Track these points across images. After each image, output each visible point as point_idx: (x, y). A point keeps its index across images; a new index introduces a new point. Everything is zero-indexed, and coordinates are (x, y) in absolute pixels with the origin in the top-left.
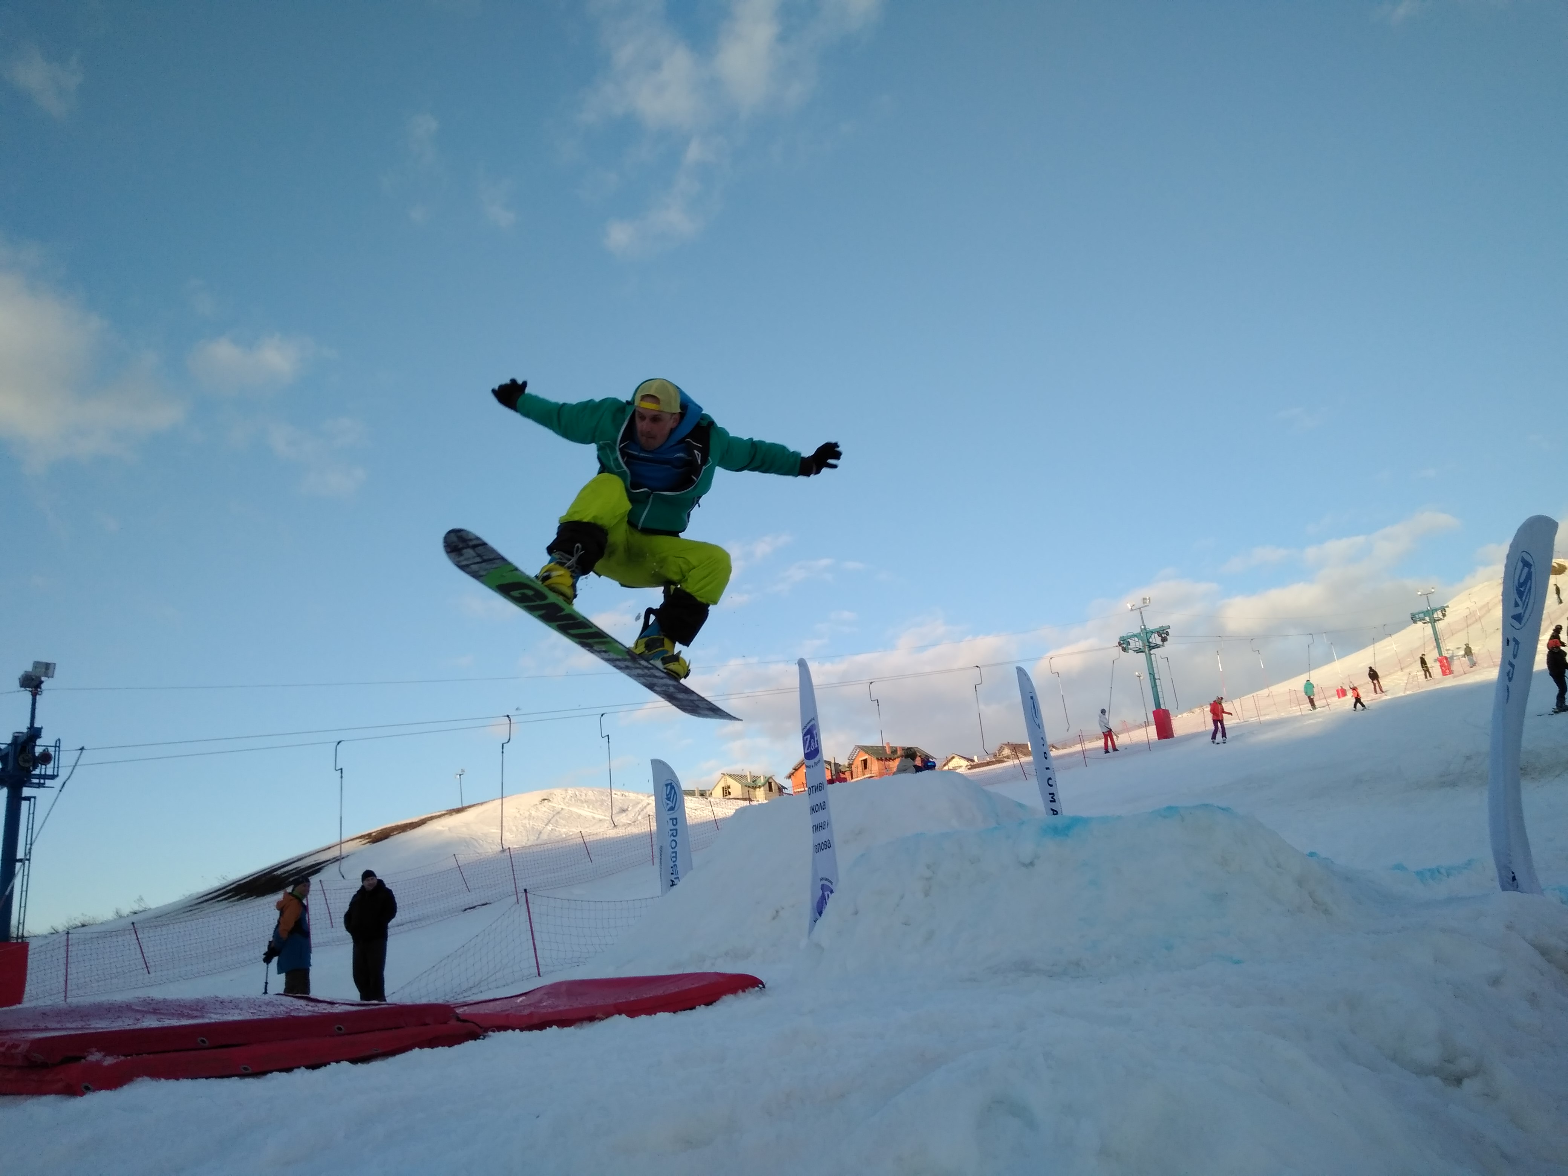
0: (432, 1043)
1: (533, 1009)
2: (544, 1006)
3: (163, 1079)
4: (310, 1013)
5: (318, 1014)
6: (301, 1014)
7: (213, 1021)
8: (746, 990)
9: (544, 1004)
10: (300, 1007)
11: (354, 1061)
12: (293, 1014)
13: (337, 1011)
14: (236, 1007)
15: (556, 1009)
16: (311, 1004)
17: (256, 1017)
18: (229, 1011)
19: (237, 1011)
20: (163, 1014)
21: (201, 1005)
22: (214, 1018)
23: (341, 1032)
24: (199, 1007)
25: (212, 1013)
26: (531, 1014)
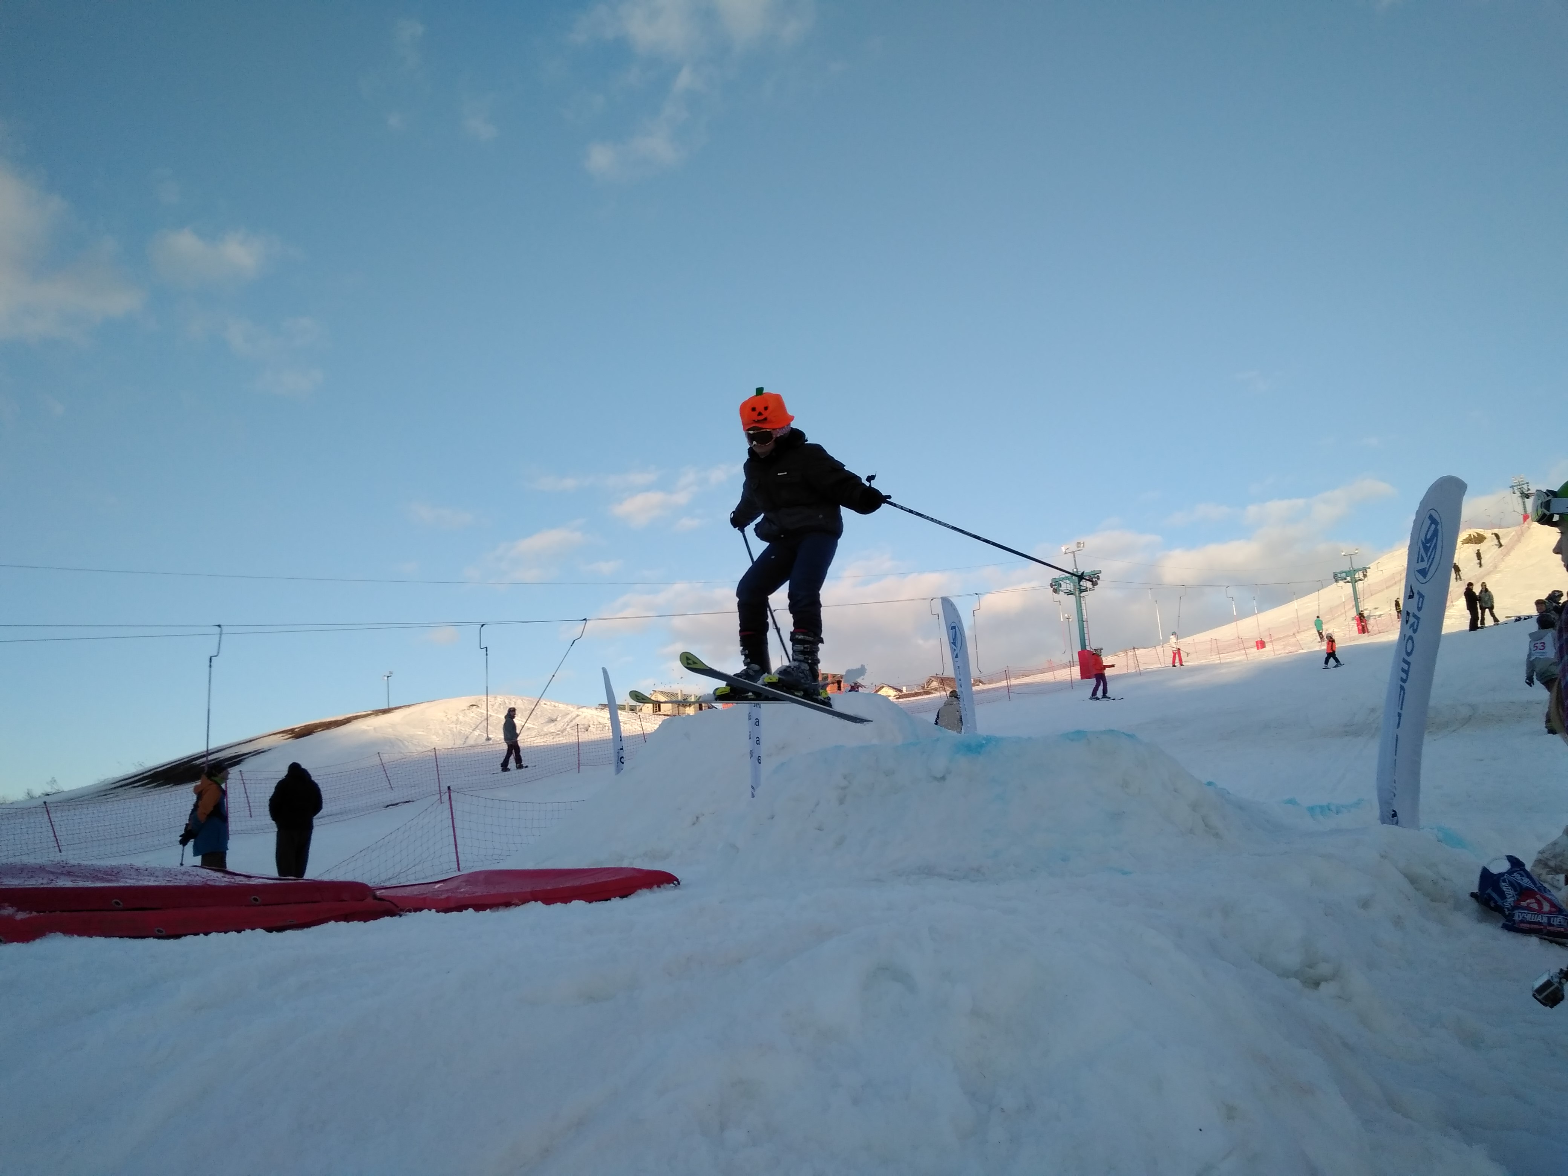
0: (347, 917)
1: (450, 894)
2: (461, 892)
3: (76, 936)
4: (227, 883)
5: (236, 885)
6: (217, 884)
7: (129, 885)
8: (662, 886)
9: (462, 890)
10: (216, 878)
11: (270, 930)
12: (209, 883)
13: (253, 883)
14: (152, 874)
15: (474, 895)
16: (228, 876)
17: (170, 884)
18: (144, 877)
19: (152, 879)
20: (78, 876)
21: (116, 871)
22: (130, 882)
23: (257, 903)
24: (114, 872)
25: (127, 878)
26: (448, 898)
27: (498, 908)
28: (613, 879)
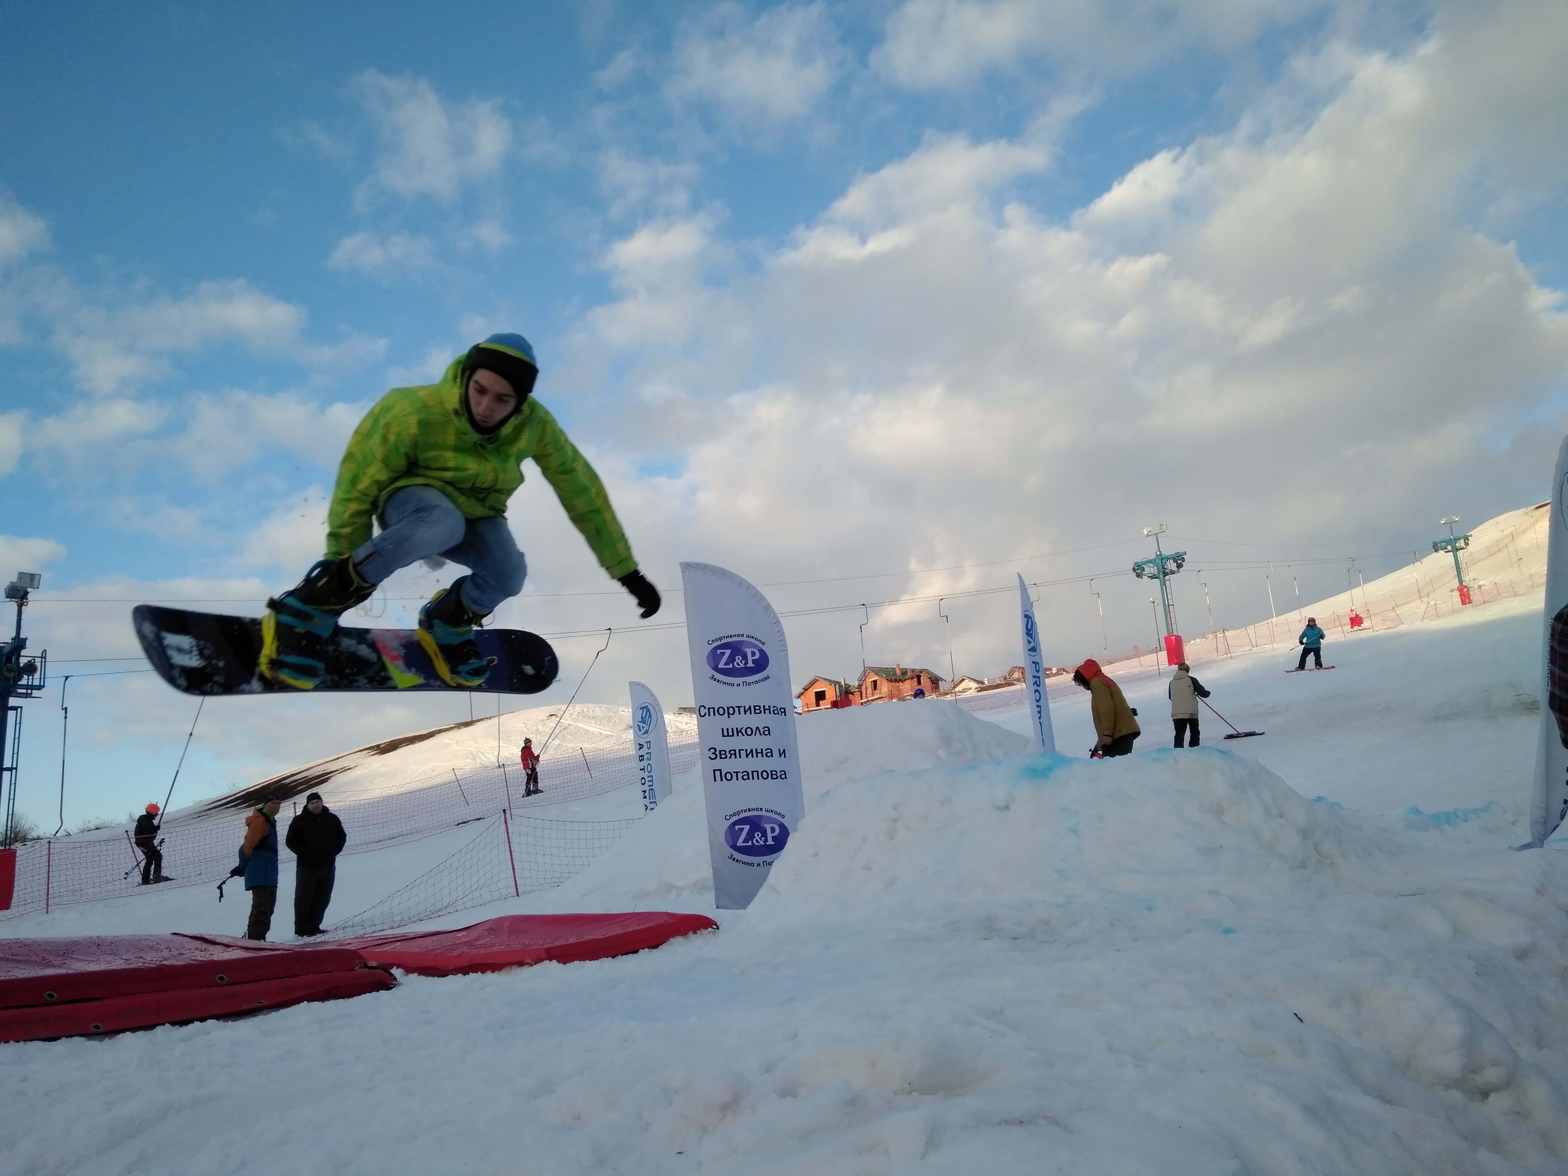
0: (325, 995)
8: (697, 931)
9: (477, 944)
15: (490, 948)
23: (221, 983)
27: (511, 969)
28: (642, 927)
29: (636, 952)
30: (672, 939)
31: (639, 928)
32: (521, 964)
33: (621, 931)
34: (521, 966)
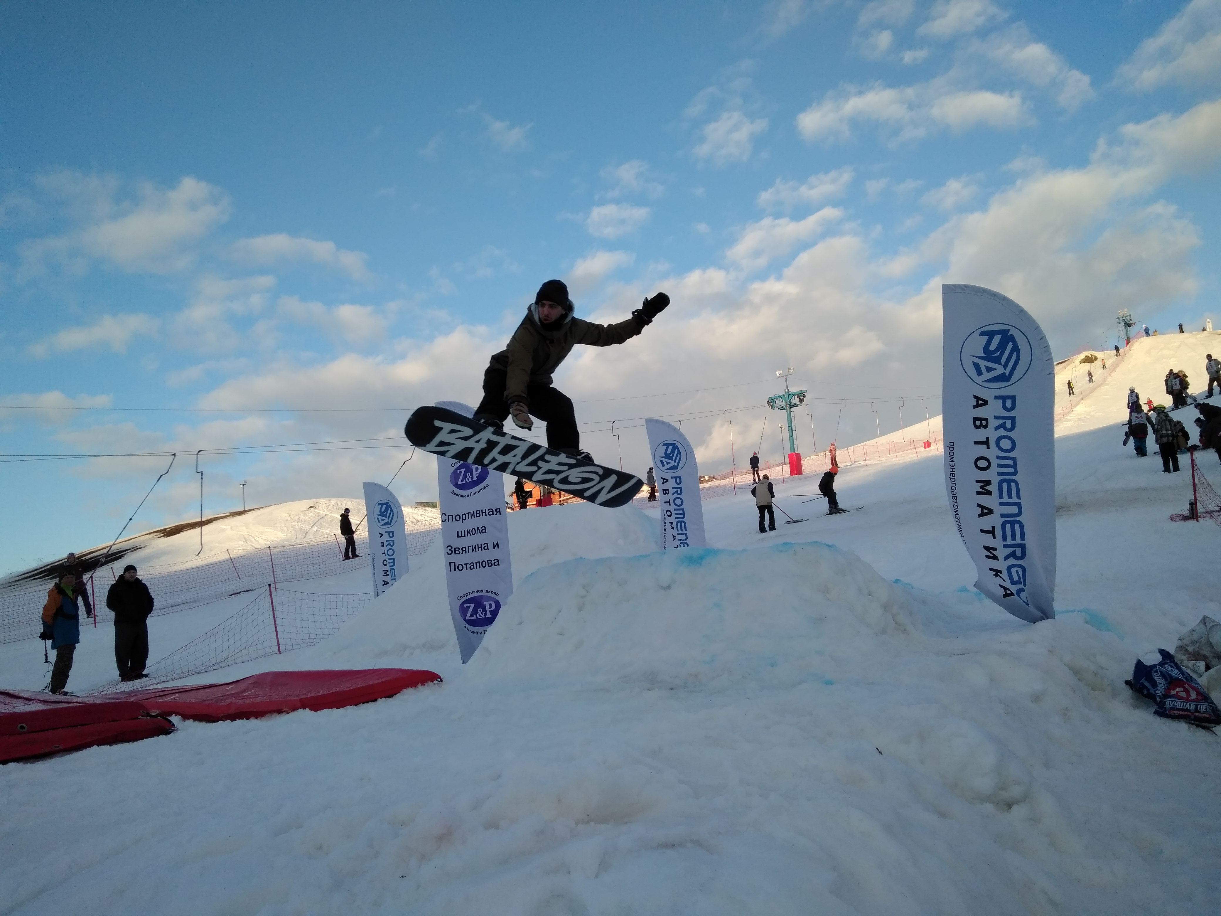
0: (114, 740)
8: (426, 684)
9: (246, 694)
23: (24, 731)
27: (271, 715)
28: (381, 681)
29: (375, 700)
30: (404, 690)
31: (377, 681)
32: (280, 712)
33: (363, 685)
34: (279, 713)
